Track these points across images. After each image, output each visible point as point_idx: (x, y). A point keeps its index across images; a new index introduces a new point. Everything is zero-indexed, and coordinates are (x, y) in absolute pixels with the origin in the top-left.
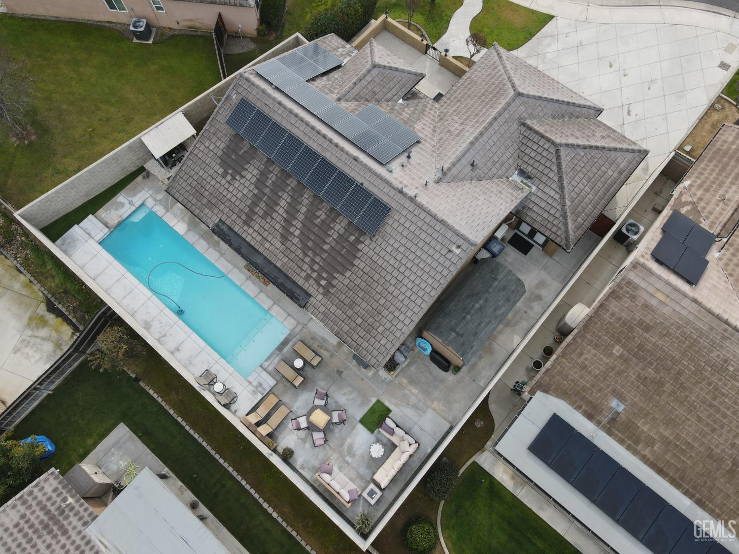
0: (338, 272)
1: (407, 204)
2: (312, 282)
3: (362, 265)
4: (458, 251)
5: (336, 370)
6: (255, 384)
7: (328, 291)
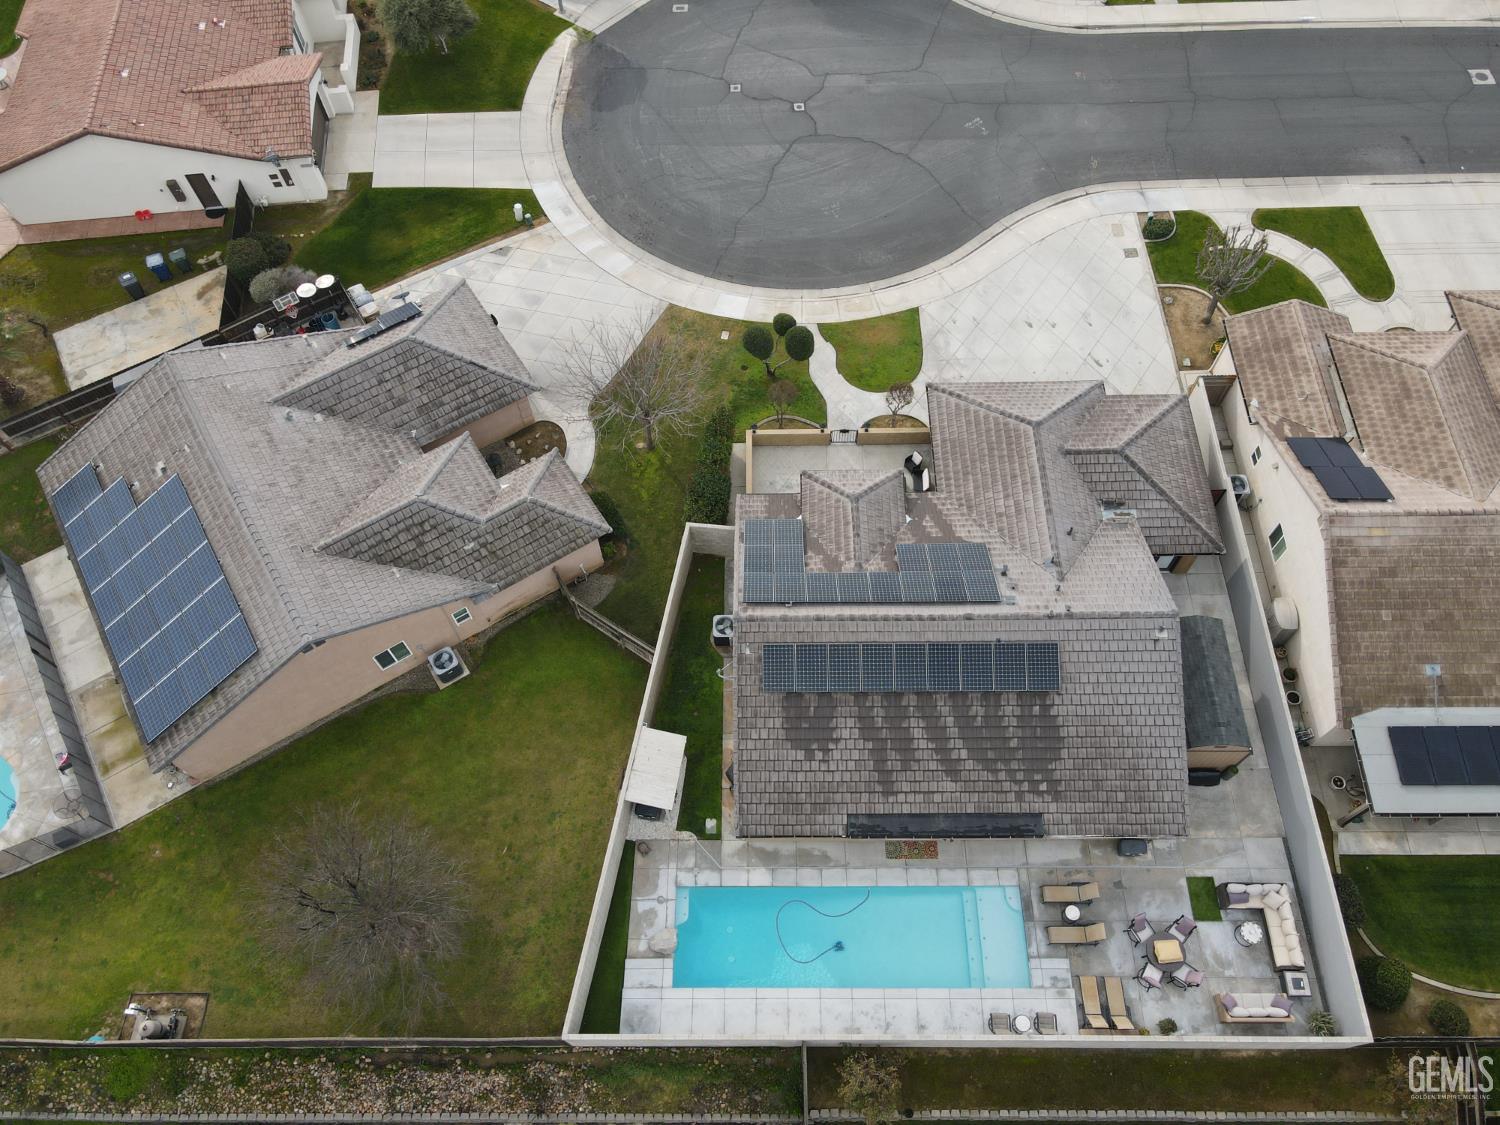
0: (1051, 760)
1: (1068, 624)
2: (1029, 797)
3: (1072, 730)
4: (1164, 635)
5: (1111, 885)
6: (1047, 984)
7: (1056, 791)
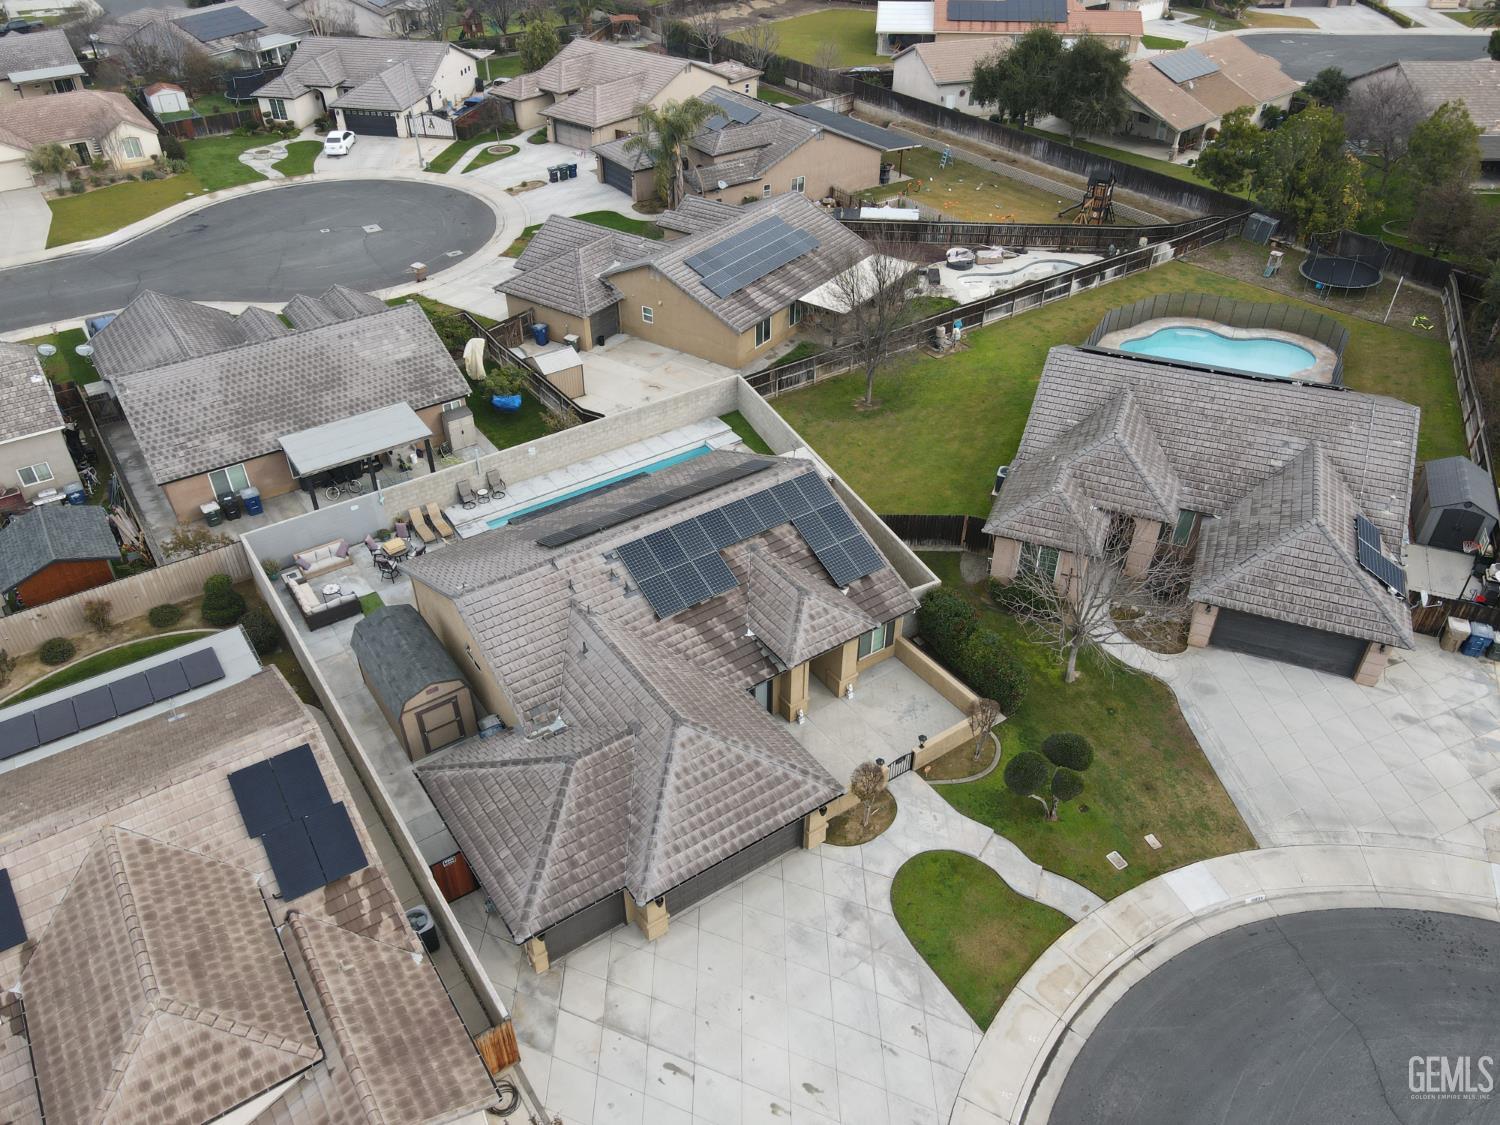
6: (472, 523)
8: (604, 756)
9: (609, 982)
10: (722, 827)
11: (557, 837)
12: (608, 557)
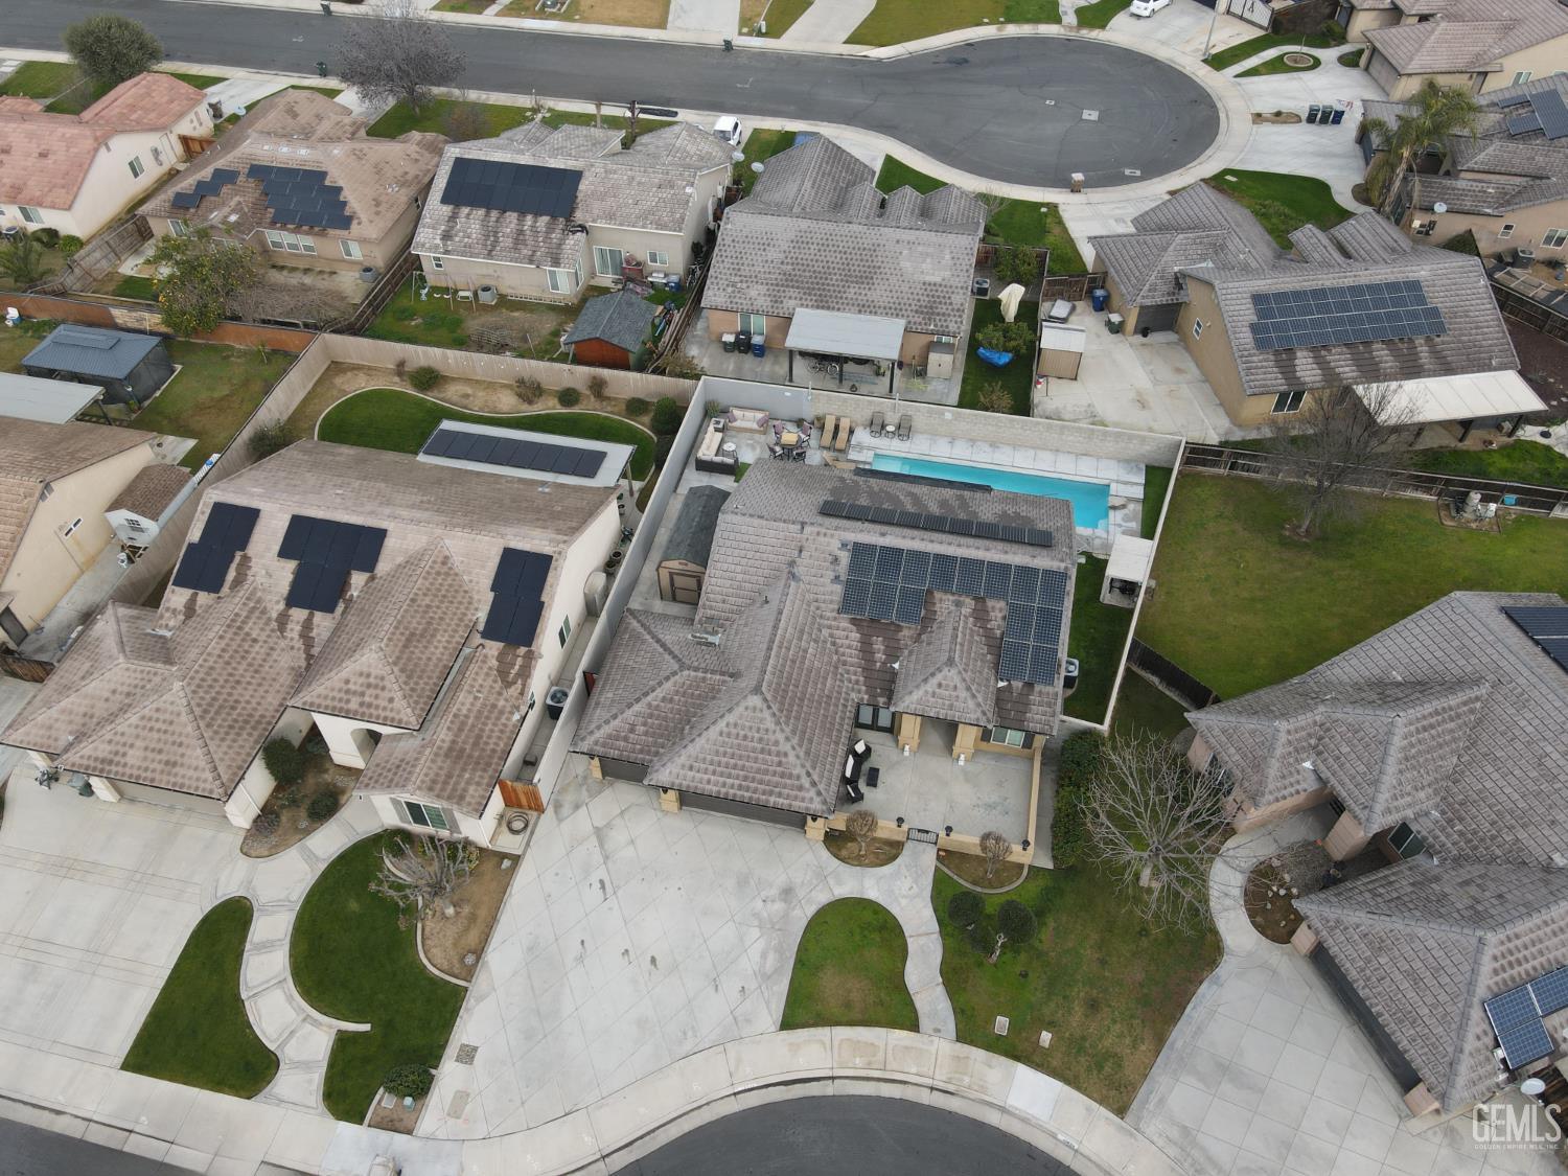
8: (704, 679)
9: (622, 813)
10: (729, 776)
11: (637, 708)
12: (844, 545)
